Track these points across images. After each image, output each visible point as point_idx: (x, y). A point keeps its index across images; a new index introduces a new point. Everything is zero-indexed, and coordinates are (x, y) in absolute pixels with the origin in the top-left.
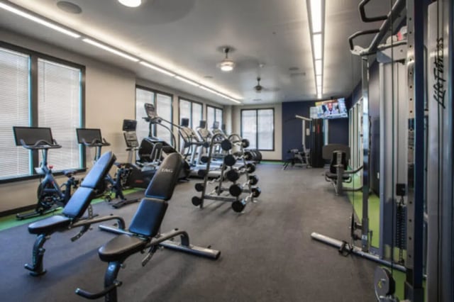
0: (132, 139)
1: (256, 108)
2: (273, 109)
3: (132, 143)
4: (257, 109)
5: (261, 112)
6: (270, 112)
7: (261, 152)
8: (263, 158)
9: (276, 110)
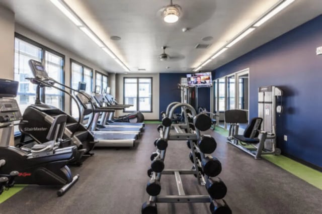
0: (9, 109)
1: (138, 76)
2: (152, 78)
3: (9, 115)
4: (138, 78)
5: (141, 80)
6: (149, 81)
7: (143, 114)
8: (145, 119)
9: (153, 79)
